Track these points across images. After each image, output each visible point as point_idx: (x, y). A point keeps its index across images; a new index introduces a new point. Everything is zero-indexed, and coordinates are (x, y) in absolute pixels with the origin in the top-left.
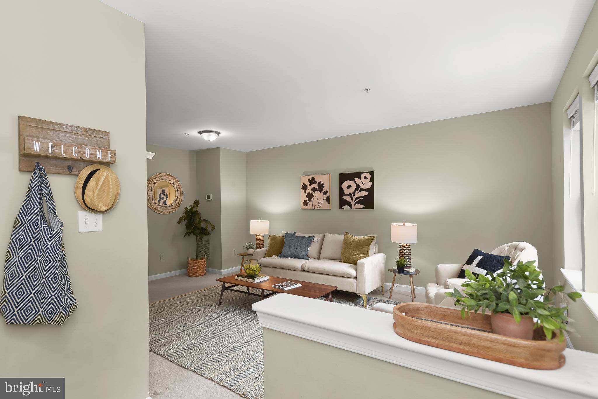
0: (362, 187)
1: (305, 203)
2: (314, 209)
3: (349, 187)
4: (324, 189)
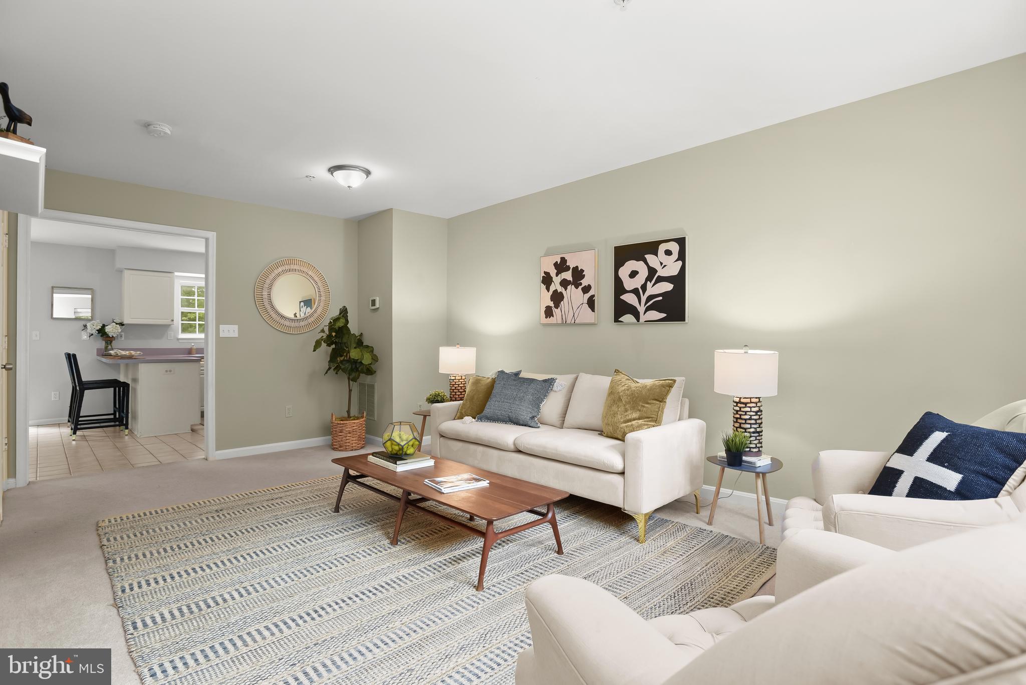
0: (661, 273)
1: (549, 312)
2: (564, 323)
3: (633, 274)
4: (585, 282)
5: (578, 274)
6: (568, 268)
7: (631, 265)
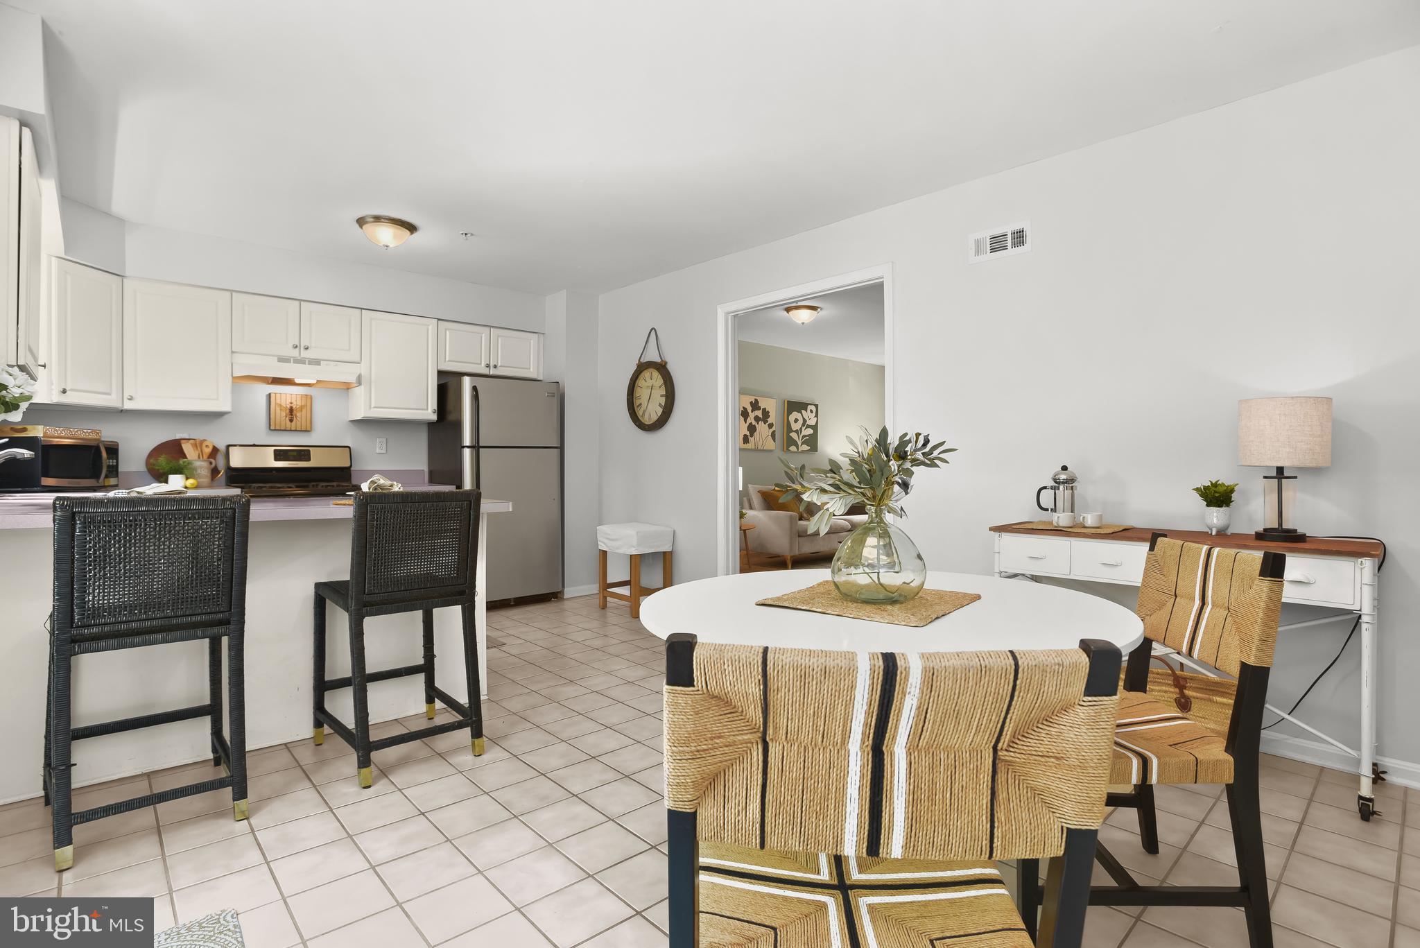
0: (809, 423)
1: (746, 439)
2: (757, 449)
3: (796, 421)
4: (770, 420)
5: (766, 414)
6: (759, 408)
7: (795, 415)
